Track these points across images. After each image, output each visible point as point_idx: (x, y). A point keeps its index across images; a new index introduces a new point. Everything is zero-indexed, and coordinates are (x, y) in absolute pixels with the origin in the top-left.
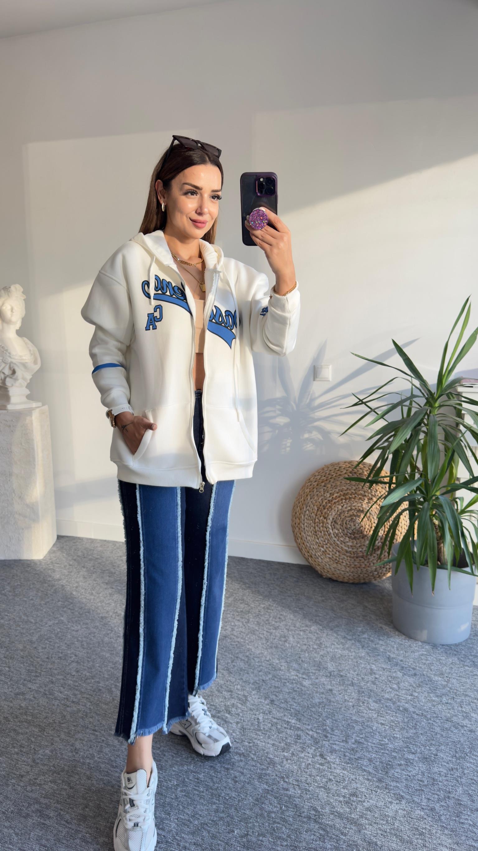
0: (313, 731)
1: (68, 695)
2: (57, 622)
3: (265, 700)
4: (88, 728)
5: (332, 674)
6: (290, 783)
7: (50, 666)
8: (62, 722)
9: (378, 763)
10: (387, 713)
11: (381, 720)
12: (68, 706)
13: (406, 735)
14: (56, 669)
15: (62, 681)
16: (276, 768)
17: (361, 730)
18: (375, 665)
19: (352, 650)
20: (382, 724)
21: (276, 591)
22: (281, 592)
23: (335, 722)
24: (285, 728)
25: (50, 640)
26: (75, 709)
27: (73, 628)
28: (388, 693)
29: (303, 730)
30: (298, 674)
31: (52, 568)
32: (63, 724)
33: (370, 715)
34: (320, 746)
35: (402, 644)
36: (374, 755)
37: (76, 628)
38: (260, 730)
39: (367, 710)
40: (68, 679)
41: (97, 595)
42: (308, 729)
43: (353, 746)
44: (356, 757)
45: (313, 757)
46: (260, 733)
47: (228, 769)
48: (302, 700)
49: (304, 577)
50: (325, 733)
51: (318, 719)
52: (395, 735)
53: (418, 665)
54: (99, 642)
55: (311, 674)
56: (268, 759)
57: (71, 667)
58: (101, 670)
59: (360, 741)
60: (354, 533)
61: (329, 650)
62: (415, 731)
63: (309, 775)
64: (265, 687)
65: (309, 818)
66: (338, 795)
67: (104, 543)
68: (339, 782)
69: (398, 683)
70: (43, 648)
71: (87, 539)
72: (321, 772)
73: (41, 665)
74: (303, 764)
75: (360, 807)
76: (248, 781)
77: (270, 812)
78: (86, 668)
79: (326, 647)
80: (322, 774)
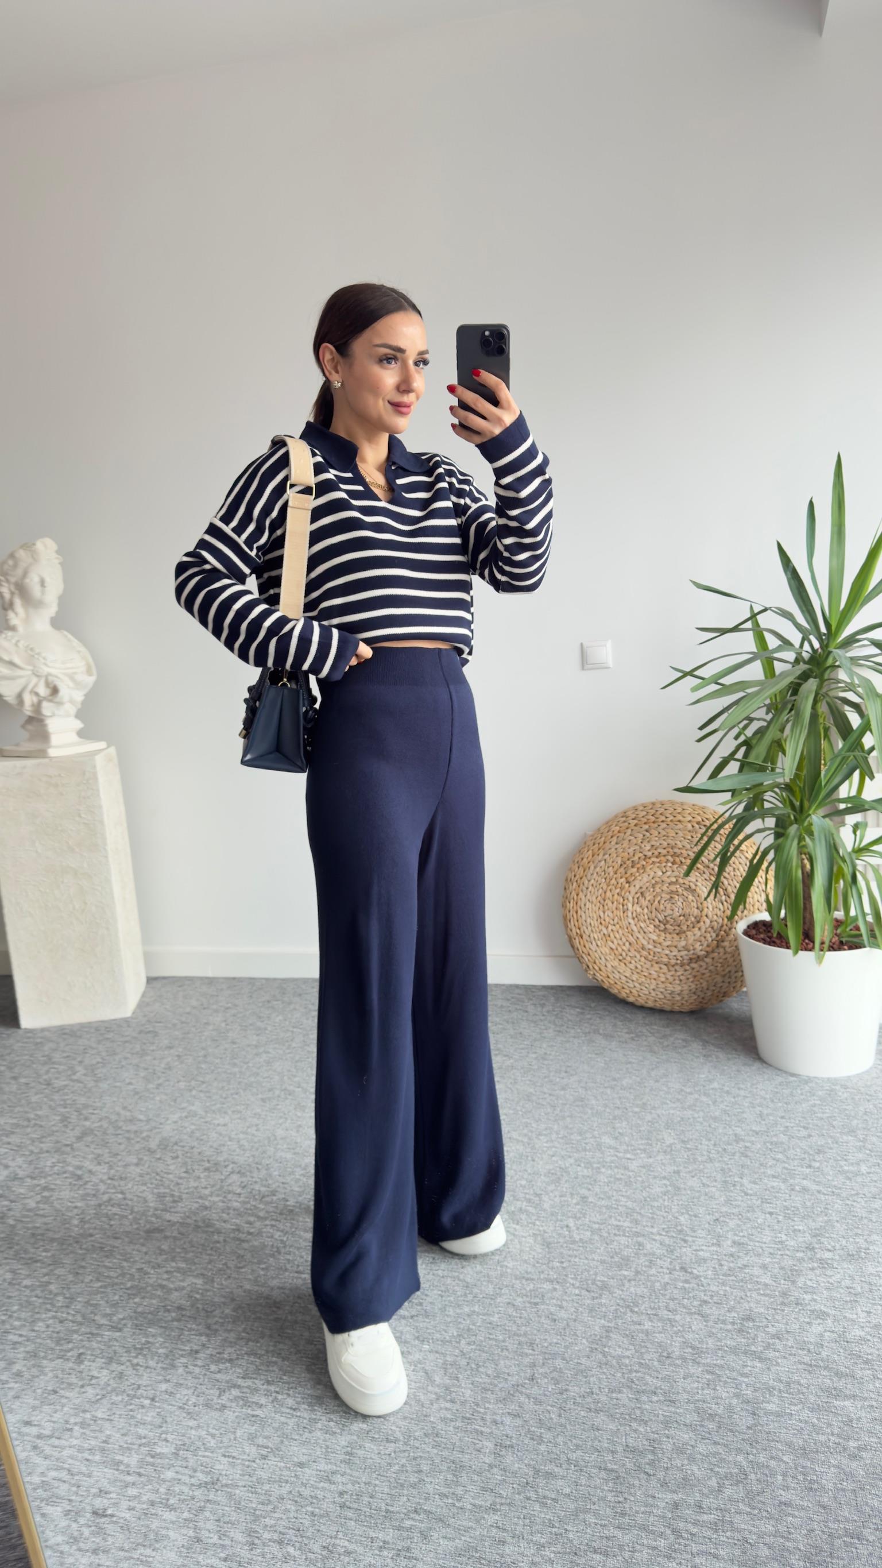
0: (661, 1235)
1: (237, 1225)
2: (184, 1114)
3: (572, 1198)
4: (286, 1270)
5: (673, 1148)
6: (642, 1313)
7: (193, 1184)
8: (239, 1265)
9: (776, 1271)
10: (775, 1197)
11: (768, 1208)
12: (243, 1241)
13: (813, 1225)
14: (206, 1188)
15: (221, 1204)
16: (614, 1295)
17: (738, 1225)
18: (741, 1128)
19: (698, 1109)
20: (771, 1214)
21: (551, 1031)
22: (559, 1031)
23: (694, 1218)
24: (615, 1235)
25: (181, 1144)
26: (256, 1243)
27: (216, 1122)
28: (771, 1166)
29: (643, 1235)
30: (617, 1154)
31: (151, 1029)
32: (242, 1268)
33: (749, 1202)
34: (678, 1255)
35: (777, 1093)
36: (768, 1260)
37: (221, 1121)
38: (574, 1242)
39: (742, 1197)
40: (230, 1200)
41: (245, 1066)
42: (652, 1233)
43: (733, 1250)
44: (740, 1265)
45: (670, 1273)
46: (574, 1246)
47: (536, 1304)
48: (632, 1191)
49: (593, 1005)
50: (682, 1236)
51: (667, 1217)
52: (796, 1227)
53: (810, 1121)
54: (269, 1138)
55: (639, 1152)
56: (599, 1283)
57: (230, 1181)
58: (284, 1181)
59: (742, 1241)
60: (668, 922)
61: (659, 1112)
62: (826, 1218)
63: (670, 1299)
64: (567, 1178)
65: (684, 1359)
66: (724, 1322)
67: (233, 982)
68: (721, 1304)
69: (785, 1150)
70: (173, 1158)
71: (201, 979)
72: (689, 1292)
73: (178, 1184)
74: (657, 1285)
75: (761, 1335)
76: (573, 1317)
77: (620, 1357)
78: (258, 1180)
79: (654, 1108)
80: (691, 1295)
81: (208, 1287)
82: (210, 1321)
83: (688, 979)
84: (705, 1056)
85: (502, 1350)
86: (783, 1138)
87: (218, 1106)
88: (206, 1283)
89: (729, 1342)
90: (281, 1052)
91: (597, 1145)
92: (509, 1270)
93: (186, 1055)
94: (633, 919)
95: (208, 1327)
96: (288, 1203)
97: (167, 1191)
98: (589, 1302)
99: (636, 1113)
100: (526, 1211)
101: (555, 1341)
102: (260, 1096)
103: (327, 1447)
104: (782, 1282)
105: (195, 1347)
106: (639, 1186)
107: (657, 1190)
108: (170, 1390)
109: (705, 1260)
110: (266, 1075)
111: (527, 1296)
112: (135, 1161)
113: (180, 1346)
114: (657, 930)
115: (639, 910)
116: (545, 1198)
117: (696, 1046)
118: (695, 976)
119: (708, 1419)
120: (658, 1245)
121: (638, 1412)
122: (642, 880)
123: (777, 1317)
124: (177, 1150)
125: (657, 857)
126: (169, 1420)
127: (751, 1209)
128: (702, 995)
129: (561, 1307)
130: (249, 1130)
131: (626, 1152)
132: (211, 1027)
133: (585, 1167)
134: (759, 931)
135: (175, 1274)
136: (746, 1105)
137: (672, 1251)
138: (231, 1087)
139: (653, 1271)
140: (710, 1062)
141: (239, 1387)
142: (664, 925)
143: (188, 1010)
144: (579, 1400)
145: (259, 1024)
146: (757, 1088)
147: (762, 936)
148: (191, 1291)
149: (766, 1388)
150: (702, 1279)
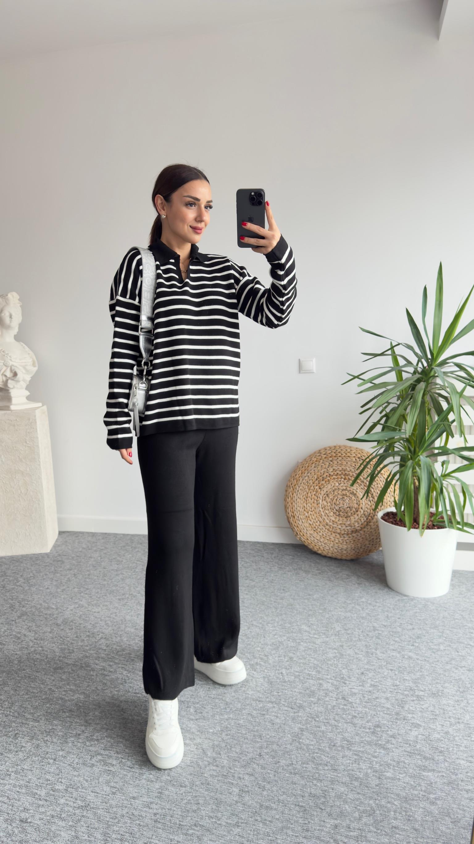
0: (332, 679)
1: (103, 666)
2: (77, 606)
3: (285, 658)
4: (129, 692)
5: (340, 633)
6: (321, 722)
7: (80, 644)
8: (104, 689)
9: (393, 701)
10: (394, 661)
11: (390, 667)
12: (107, 675)
13: (414, 677)
14: (87, 646)
15: (95, 655)
16: (306, 711)
17: (374, 676)
18: (377, 623)
19: (354, 612)
20: (391, 670)
21: (276, 567)
22: (281, 568)
23: (350, 671)
24: (307, 679)
25: (74, 622)
26: (113, 677)
27: (94, 610)
28: (392, 645)
29: (323, 679)
30: (310, 635)
31: (60, 559)
32: (105, 690)
33: (380, 663)
34: (341, 690)
35: (396, 605)
36: (389, 695)
37: (97, 610)
38: (285, 682)
39: (376, 660)
40: (100, 653)
41: (110, 581)
42: (327, 679)
43: (371, 689)
44: (374, 697)
45: (336, 700)
46: (285, 684)
47: (264, 715)
48: (317, 655)
49: (299, 554)
50: (343, 681)
51: (336, 670)
52: (405, 678)
53: (414, 621)
54: (122, 620)
55: (321, 634)
56: (298, 704)
57: (100, 643)
58: (129, 644)
59: (375, 684)
60: (341, 511)
61: (333, 613)
62: (421, 673)
63: (336, 714)
64: (282, 647)
65: (343, 747)
66: (364, 728)
67: (105, 536)
68: (363, 718)
69: (400, 636)
70: (70, 629)
71: (88, 533)
72: (346, 711)
73: (72, 643)
74: (329, 706)
75: (384, 735)
76: (284, 722)
77: (308, 745)
78: (116, 643)
79: (330, 611)
80: (347, 712)
81: (86, 700)
82: (87, 718)
83: (351, 542)
84: (358, 584)
85: (245, 739)
86: (399, 629)
87: (95, 602)
88: (86, 698)
89: (367, 739)
90: (130, 574)
91: (299, 630)
92: (249, 696)
93: (78, 574)
94: (322, 508)
95: (86, 721)
96: (131, 656)
97: (66, 647)
98: (292, 714)
99: (321, 613)
100: (260, 664)
101: (273, 735)
102: (118, 597)
103: (148, 788)
104: (397, 707)
105: (79, 732)
106: (321, 652)
107: (331, 655)
108: (64, 755)
109: (355, 694)
110: (121, 586)
111: (259, 710)
112: (49, 630)
113: (70, 731)
114: (335, 515)
115: (325, 503)
116: (270, 658)
117: (354, 579)
118: (354, 541)
119: (355, 780)
120: (330, 685)
121: (317, 775)
122: (328, 488)
123: (393, 726)
124: (72, 625)
125: (336, 475)
126: (63, 771)
127: (380, 667)
128: (358, 551)
129: (277, 717)
130: (112, 616)
131: (314, 634)
132: (93, 559)
133: (292, 642)
134: (390, 517)
135: (69, 692)
136: (380, 611)
137: (338, 689)
138: (102, 592)
139: (327, 699)
140: (361, 587)
141: (102, 755)
142: (339, 512)
143: (80, 550)
144: (285, 767)
145: (118, 558)
146: (385, 602)
147: (391, 520)
148: (77, 702)
149: (386, 765)
150: (354, 704)
